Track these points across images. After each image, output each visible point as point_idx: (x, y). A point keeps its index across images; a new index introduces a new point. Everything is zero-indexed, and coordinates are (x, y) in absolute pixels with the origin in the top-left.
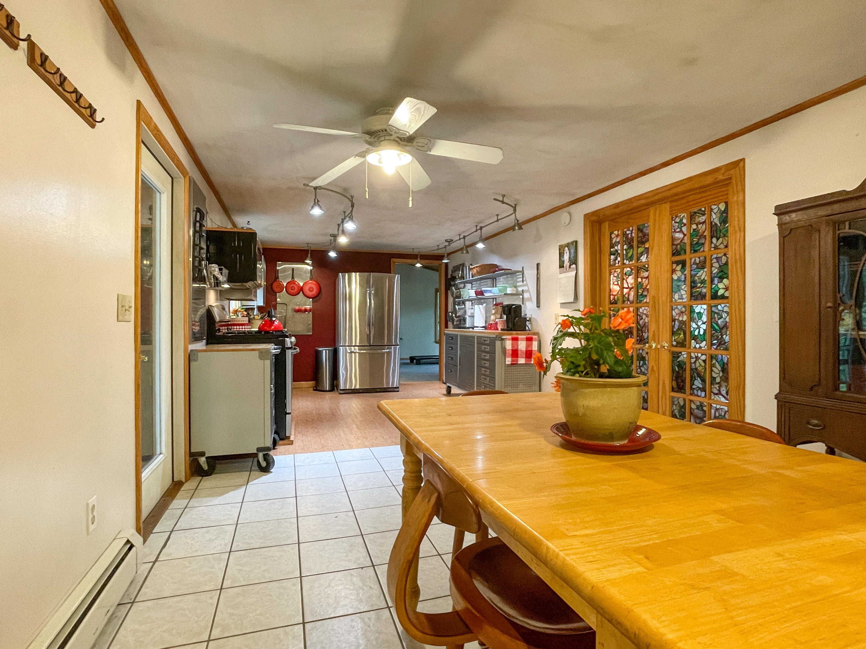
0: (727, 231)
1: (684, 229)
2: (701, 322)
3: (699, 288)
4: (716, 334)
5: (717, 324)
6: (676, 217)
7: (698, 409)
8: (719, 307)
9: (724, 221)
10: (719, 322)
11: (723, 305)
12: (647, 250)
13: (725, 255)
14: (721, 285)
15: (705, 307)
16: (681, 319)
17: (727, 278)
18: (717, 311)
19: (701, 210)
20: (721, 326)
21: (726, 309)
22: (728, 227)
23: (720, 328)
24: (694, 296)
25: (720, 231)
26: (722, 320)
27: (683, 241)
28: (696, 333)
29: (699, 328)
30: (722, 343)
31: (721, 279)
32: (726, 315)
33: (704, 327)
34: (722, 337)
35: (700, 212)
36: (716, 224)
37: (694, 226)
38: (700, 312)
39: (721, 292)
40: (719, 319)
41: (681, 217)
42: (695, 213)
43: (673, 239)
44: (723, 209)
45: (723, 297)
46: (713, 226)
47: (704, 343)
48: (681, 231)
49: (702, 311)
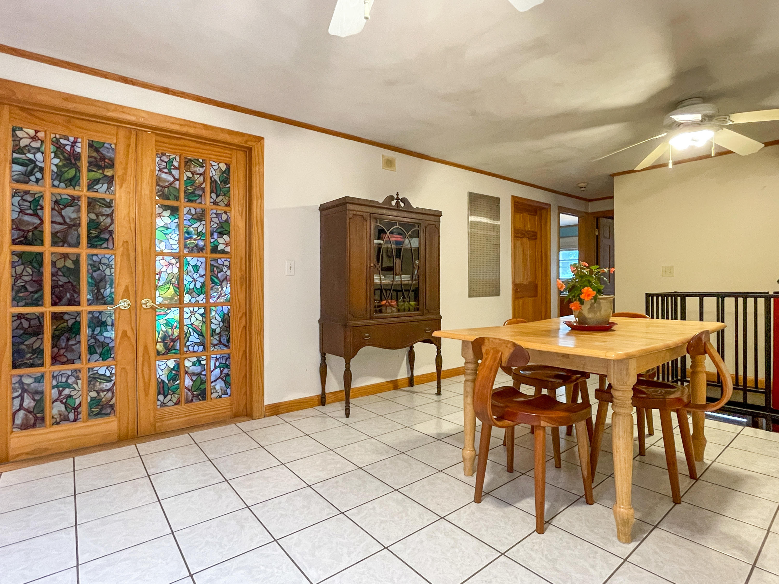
0: (229, 191)
1: (174, 172)
2: (198, 275)
3: (195, 240)
4: (216, 287)
5: (217, 278)
6: (163, 154)
7: (195, 365)
8: (219, 261)
9: (226, 181)
10: (219, 275)
11: (223, 260)
12: (110, 180)
13: (225, 213)
14: (220, 241)
15: (203, 260)
16: (169, 271)
17: (228, 234)
18: (216, 265)
19: (198, 160)
20: (221, 279)
21: (226, 263)
22: (229, 187)
23: (220, 281)
24: (188, 248)
25: (221, 190)
26: (222, 273)
27: (173, 185)
28: (192, 286)
29: (195, 281)
30: (222, 295)
31: (221, 234)
32: (226, 269)
33: (201, 280)
34: (222, 290)
35: (196, 161)
36: (216, 181)
37: (190, 175)
38: (196, 265)
39: (221, 247)
40: (218, 272)
41: (171, 157)
42: (190, 160)
43: (159, 179)
44: (224, 169)
45: (223, 252)
46: (213, 182)
47: (202, 296)
48: (170, 173)
49: (199, 264)
